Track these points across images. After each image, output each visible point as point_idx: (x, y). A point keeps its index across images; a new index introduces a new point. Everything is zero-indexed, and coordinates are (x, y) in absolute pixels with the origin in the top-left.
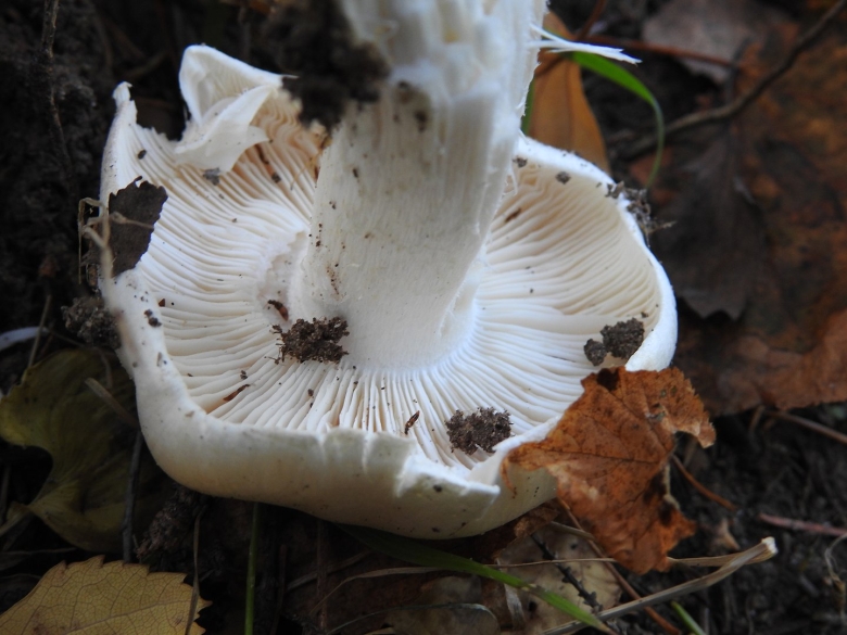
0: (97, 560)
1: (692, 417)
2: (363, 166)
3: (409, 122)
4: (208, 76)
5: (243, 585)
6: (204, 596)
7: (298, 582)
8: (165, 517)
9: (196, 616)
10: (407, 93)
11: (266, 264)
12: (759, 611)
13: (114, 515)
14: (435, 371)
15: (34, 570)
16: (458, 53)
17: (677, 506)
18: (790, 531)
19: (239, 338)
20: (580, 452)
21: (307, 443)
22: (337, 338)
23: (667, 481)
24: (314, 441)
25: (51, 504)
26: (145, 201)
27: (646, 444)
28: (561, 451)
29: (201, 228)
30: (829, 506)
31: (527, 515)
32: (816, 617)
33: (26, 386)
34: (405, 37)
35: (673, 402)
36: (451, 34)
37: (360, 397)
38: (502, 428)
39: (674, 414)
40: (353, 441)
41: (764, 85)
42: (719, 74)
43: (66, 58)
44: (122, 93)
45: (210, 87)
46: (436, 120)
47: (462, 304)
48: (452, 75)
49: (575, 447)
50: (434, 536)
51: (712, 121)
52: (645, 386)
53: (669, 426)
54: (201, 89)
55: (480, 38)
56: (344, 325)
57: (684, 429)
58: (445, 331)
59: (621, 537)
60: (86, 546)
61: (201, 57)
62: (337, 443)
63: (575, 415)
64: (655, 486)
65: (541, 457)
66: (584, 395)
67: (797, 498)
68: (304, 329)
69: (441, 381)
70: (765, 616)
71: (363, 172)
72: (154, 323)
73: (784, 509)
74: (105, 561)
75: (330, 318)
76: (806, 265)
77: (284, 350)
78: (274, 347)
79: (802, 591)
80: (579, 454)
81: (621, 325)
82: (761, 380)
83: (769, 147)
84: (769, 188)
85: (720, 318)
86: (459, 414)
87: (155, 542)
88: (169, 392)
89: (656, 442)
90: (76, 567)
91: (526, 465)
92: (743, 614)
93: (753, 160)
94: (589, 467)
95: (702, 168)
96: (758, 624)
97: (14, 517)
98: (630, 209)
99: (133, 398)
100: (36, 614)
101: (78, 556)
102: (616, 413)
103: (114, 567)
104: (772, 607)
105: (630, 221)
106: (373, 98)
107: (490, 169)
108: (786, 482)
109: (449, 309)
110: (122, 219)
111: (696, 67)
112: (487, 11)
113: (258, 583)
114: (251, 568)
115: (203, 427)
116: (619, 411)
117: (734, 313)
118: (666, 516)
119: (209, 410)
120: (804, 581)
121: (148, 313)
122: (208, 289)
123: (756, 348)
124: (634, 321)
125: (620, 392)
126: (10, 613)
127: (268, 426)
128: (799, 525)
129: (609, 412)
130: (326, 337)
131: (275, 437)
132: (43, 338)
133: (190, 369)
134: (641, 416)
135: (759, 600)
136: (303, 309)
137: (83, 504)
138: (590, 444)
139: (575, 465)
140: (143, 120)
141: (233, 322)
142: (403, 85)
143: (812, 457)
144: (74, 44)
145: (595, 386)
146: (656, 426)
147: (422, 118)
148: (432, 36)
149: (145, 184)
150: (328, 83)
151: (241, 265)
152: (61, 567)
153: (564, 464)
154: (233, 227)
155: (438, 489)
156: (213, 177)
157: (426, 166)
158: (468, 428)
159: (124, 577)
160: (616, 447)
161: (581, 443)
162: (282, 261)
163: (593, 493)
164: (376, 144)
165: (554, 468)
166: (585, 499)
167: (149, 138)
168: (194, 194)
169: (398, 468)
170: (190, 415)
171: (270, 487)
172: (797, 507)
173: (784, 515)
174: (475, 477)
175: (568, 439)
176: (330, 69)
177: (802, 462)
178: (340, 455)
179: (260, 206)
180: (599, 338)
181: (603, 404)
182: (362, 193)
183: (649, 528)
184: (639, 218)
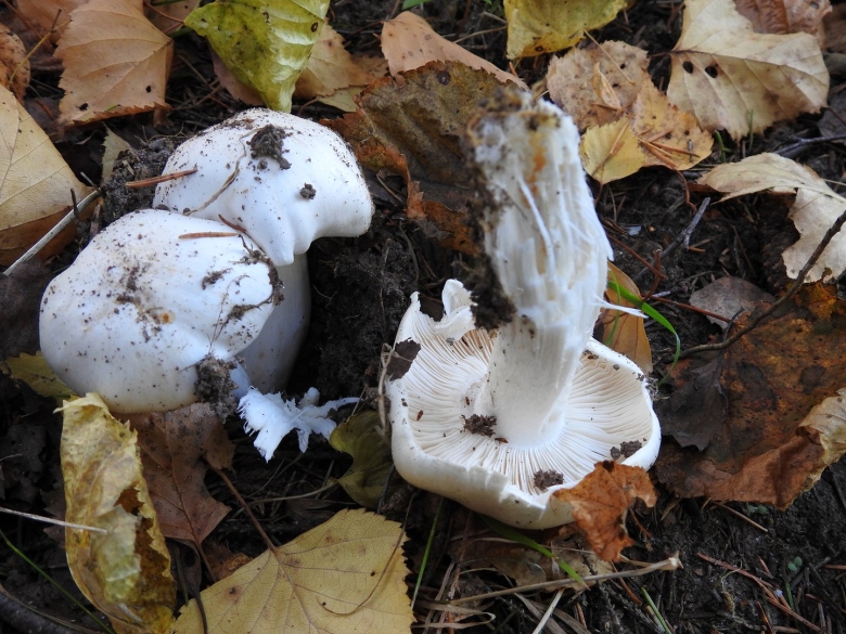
0: (362, 510)
1: (647, 492)
2: (507, 348)
3: (526, 333)
4: (456, 294)
5: (429, 534)
6: (407, 535)
7: (455, 538)
8: (398, 495)
9: (402, 544)
10: (526, 320)
11: (468, 386)
12: (688, 603)
13: (377, 491)
14: (536, 449)
15: (333, 510)
16: (552, 305)
17: (626, 531)
18: (713, 564)
19: (446, 418)
20: (590, 498)
21: (462, 470)
22: (491, 426)
23: (624, 518)
24: (464, 470)
25: (349, 481)
26: (411, 349)
27: (620, 500)
28: (580, 496)
29: (440, 365)
30: (738, 556)
31: (567, 525)
32: (719, 613)
33: (348, 424)
34: (528, 295)
35: (638, 483)
36: (551, 297)
37: (497, 455)
38: (559, 480)
39: (638, 488)
40: (482, 473)
41: (745, 332)
42: (724, 325)
43: (394, 275)
44: (415, 296)
45: (456, 300)
46: (538, 334)
47: (553, 419)
48: (548, 316)
49: (587, 495)
50: (517, 526)
51: (713, 349)
52: (626, 473)
53: (633, 493)
54: (452, 299)
55: (563, 300)
56: (495, 420)
57: (641, 496)
58: (543, 431)
59: (599, 541)
60: (361, 503)
61: (454, 285)
62: (475, 473)
63: (589, 480)
64: (619, 520)
65: (569, 496)
66: (594, 472)
67: (721, 548)
68: (475, 419)
69: (538, 454)
70: (691, 606)
71: (507, 352)
72: (405, 404)
73: (712, 552)
74: (367, 511)
75: (489, 415)
76: (748, 430)
77: (465, 427)
78: (461, 425)
79: (713, 597)
80: (590, 499)
81: (631, 443)
82: (708, 484)
83: (744, 366)
84: (739, 387)
85: (693, 449)
86: (541, 471)
87: (391, 505)
88: (405, 437)
89: (625, 500)
90: (352, 511)
91: (562, 499)
92: (680, 602)
93: (733, 372)
94: (593, 506)
95: (703, 372)
96: (686, 609)
97: (330, 484)
98: (647, 387)
99: (390, 436)
100: (329, 531)
101: (356, 506)
102: (610, 483)
103: (371, 514)
104: (695, 603)
105: (646, 393)
106: (509, 320)
107: (563, 360)
108: (716, 539)
109: (545, 421)
110: (397, 355)
111: (713, 320)
112: (570, 288)
113: (436, 534)
114: (434, 527)
115: (416, 455)
116: (611, 482)
117: (701, 448)
118: (621, 535)
119: (424, 448)
120: (715, 592)
121: (403, 400)
122: (437, 394)
123: (709, 468)
124: (637, 442)
125: (614, 473)
126: (317, 528)
127: (445, 459)
128: (719, 562)
129: (606, 482)
130: (485, 424)
131: (447, 465)
132: (361, 403)
133: (420, 428)
134: (621, 487)
135: (690, 597)
136: (480, 410)
137: (364, 483)
138: (595, 495)
139: (585, 503)
140: (423, 310)
141: (444, 410)
142: (524, 316)
143: (734, 529)
144: (400, 269)
145: (601, 468)
146: (626, 492)
147: (532, 332)
148: (541, 296)
149: (412, 341)
150: (489, 312)
151: (454, 385)
152: (345, 510)
153: (579, 502)
154: (455, 366)
155: (517, 502)
156: (450, 342)
157: (534, 354)
158: (543, 478)
159: (374, 521)
160: (607, 499)
161: (591, 494)
162: (475, 386)
163: (588, 517)
164: (513, 340)
165: (573, 503)
166: (584, 520)
167: (425, 318)
168: (440, 348)
169: (501, 489)
170: (412, 448)
171: (443, 488)
172: (720, 554)
173: (711, 556)
174: (538, 500)
175: (584, 491)
176: (490, 305)
177: (727, 531)
178: (475, 478)
179: (470, 359)
180: (619, 447)
181: (604, 477)
182: (506, 361)
183: (613, 540)
184: (651, 392)
